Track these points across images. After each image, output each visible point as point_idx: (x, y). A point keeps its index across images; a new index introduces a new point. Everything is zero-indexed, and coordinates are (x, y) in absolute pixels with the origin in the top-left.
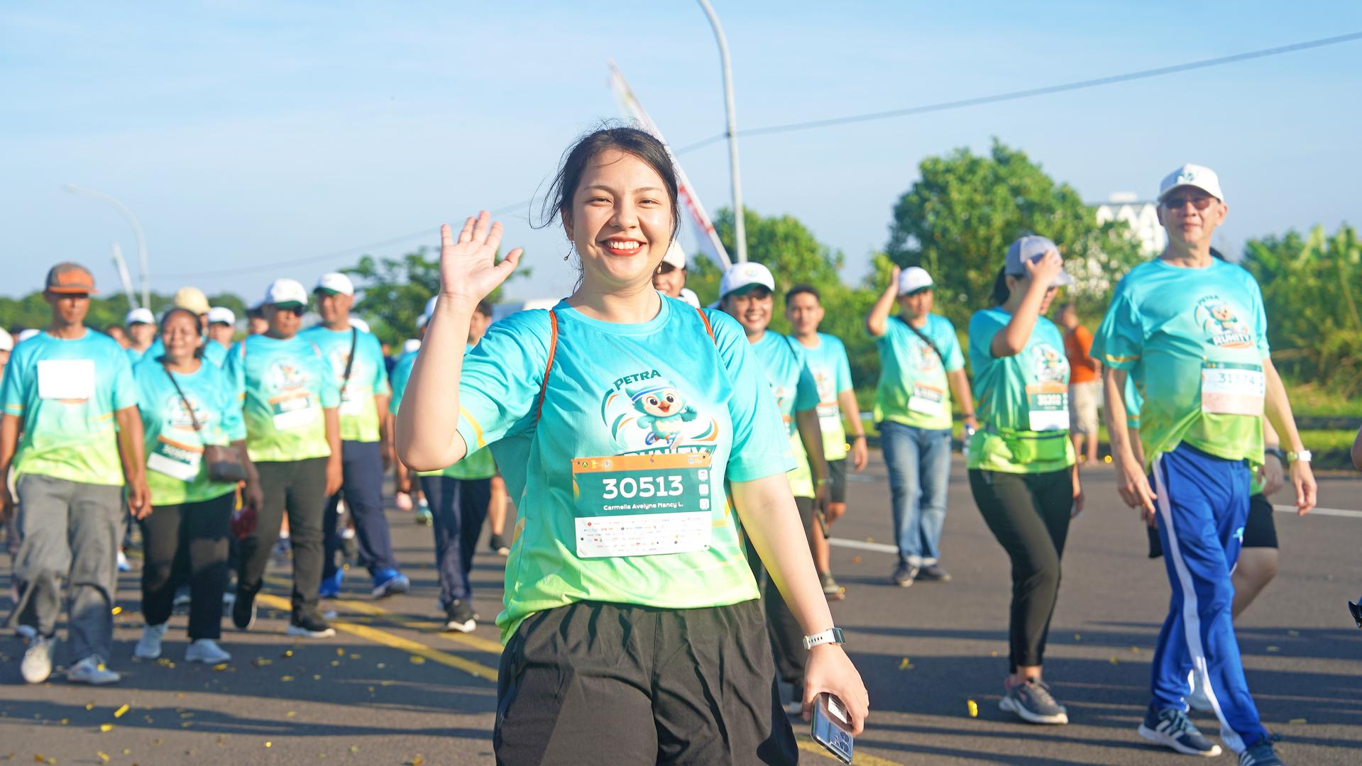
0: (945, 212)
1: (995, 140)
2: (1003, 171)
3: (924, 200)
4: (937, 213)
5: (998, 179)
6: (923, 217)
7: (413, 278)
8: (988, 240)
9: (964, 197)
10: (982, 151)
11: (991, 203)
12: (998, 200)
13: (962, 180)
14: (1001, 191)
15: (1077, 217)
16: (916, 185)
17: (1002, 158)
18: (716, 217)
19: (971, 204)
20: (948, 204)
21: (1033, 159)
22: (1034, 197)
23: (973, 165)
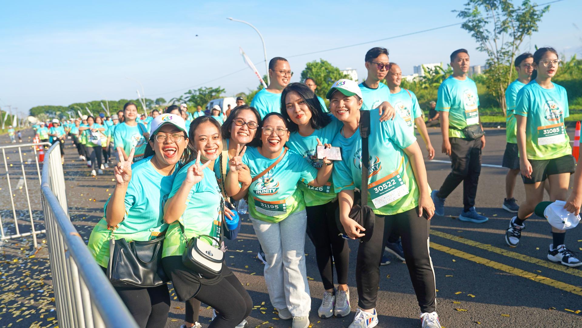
0: (311, 74)
1: (321, 59)
2: (322, 64)
3: (307, 72)
4: (310, 74)
5: (322, 66)
6: (307, 75)
7: (200, 94)
8: (321, 79)
9: (316, 70)
10: (318, 61)
11: (321, 72)
12: (322, 71)
13: (315, 67)
14: (323, 68)
15: (340, 74)
16: (306, 69)
17: (323, 62)
18: (263, 77)
19: (317, 72)
20: (312, 72)
21: (329, 62)
22: (330, 70)
23: (317, 64)
